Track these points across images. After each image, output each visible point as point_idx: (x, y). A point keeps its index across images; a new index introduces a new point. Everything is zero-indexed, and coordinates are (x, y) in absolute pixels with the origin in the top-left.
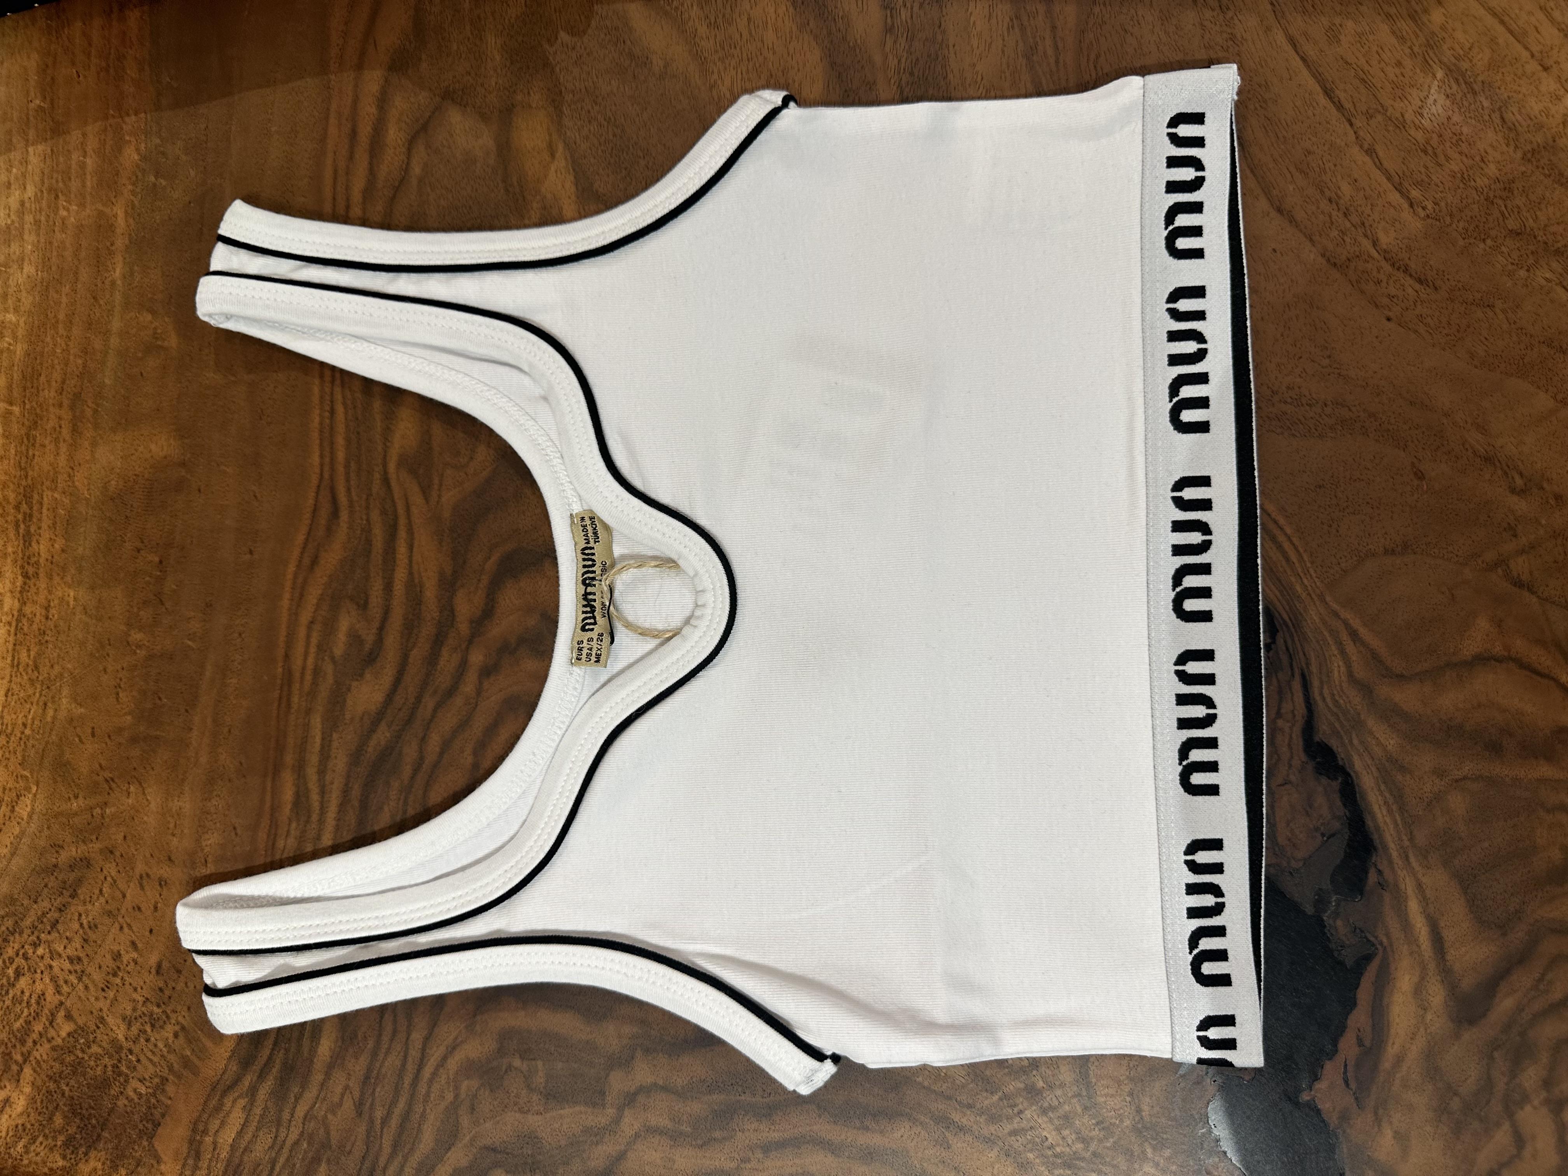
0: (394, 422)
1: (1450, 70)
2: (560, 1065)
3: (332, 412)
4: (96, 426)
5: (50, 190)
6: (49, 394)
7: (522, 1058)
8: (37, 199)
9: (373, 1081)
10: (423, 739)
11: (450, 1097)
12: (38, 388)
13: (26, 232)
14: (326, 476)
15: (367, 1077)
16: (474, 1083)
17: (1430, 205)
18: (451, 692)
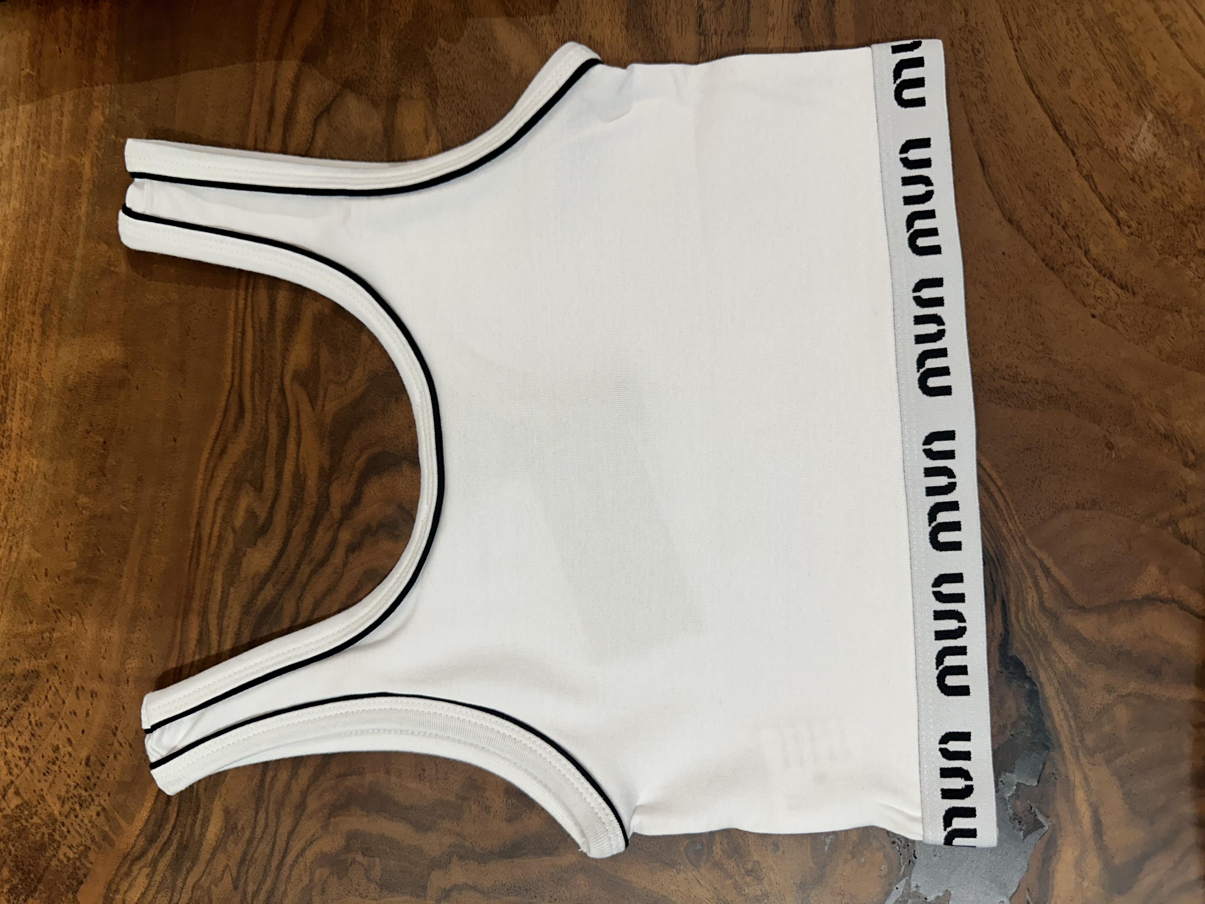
0: (291, 344)
1: (1158, 114)
2: (393, 863)
3: (243, 333)
4: (60, 331)
5: (34, 141)
6: (25, 304)
7: (364, 855)
8: (24, 148)
9: (247, 862)
10: (300, 598)
11: (306, 880)
12: (17, 298)
13: (14, 173)
14: (236, 383)
15: (243, 859)
16: (326, 871)
17: (1134, 224)
18: (323, 563)
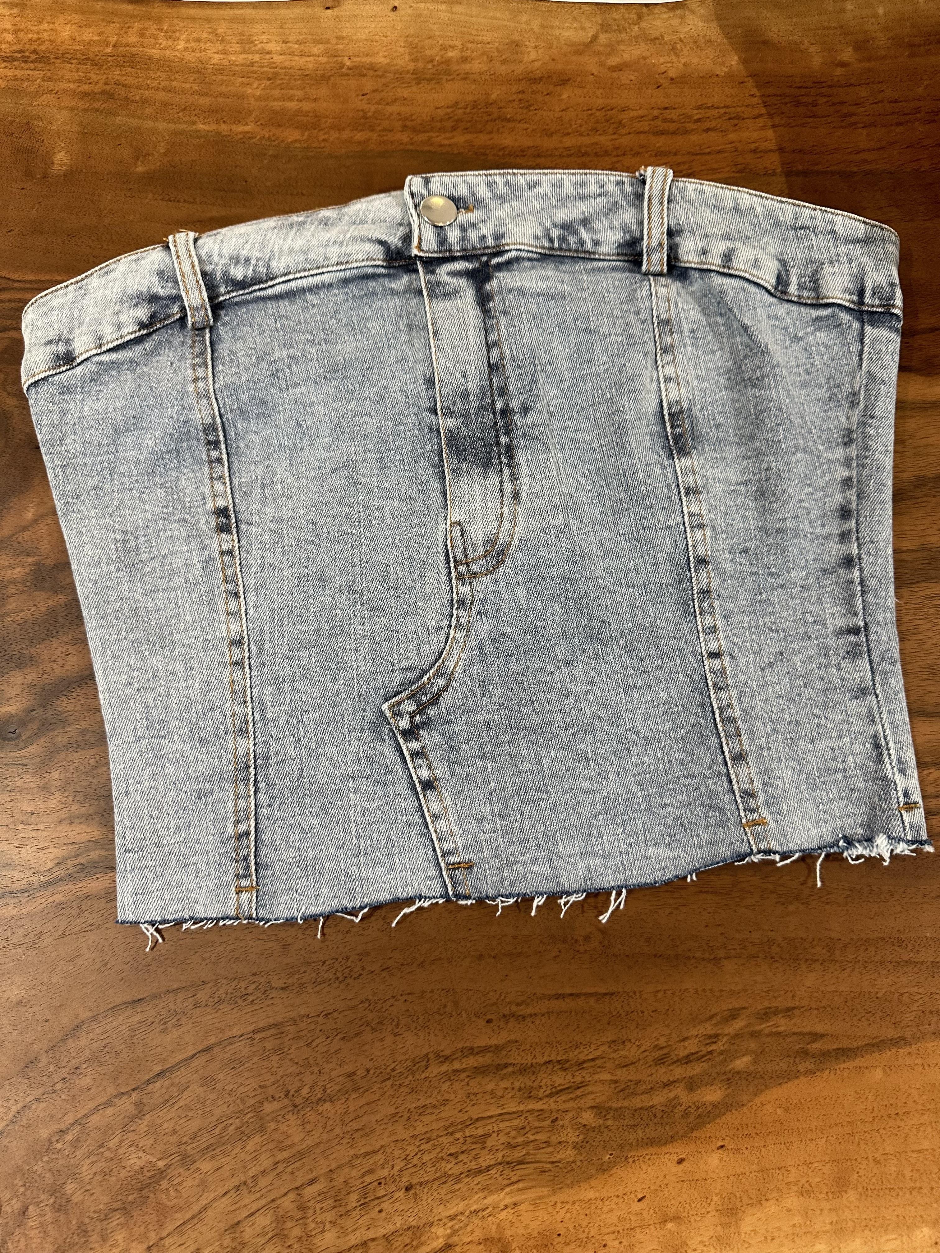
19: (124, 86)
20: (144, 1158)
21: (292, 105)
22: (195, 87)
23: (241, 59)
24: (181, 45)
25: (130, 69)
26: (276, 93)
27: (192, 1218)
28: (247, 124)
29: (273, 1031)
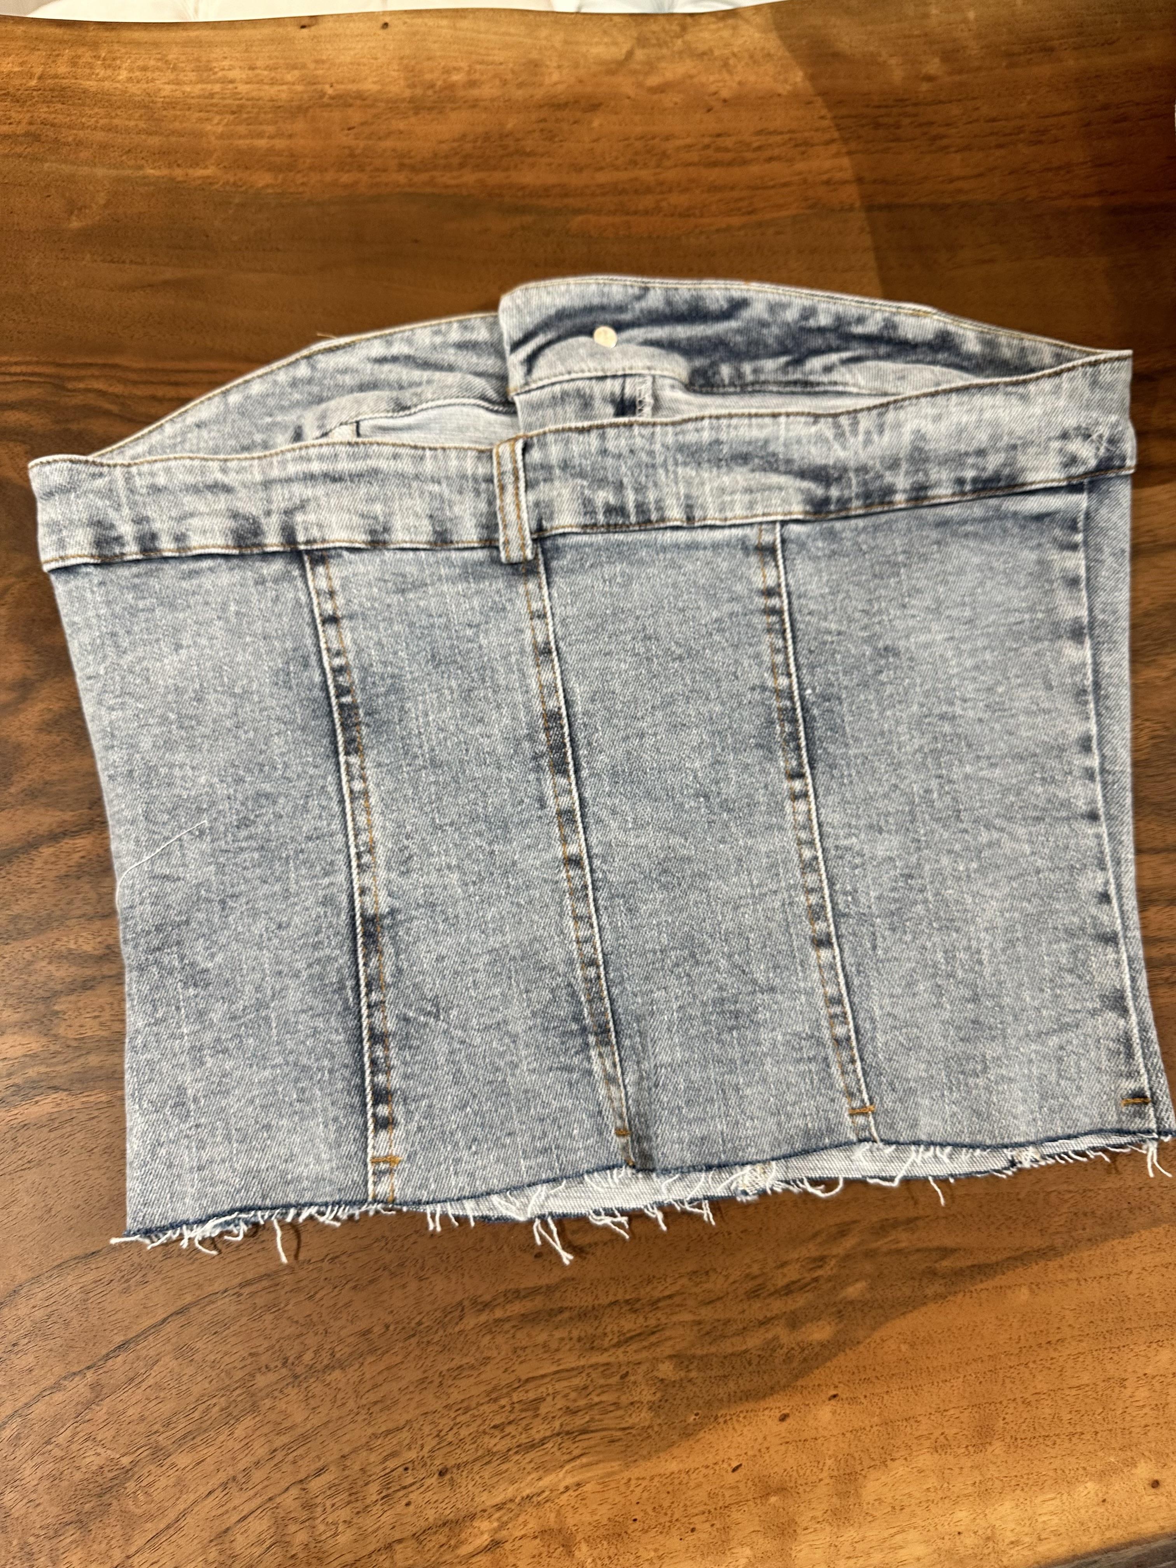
19: (53, 125)
20: (103, 1455)
21: (262, 143)
22: (142, 125)
23: (197, 89)
24: (123, 75)
25: (60, 106)
26: (242, 129)
27: (168, 1527)
28: (206, 167)
29: (265, 1283)
